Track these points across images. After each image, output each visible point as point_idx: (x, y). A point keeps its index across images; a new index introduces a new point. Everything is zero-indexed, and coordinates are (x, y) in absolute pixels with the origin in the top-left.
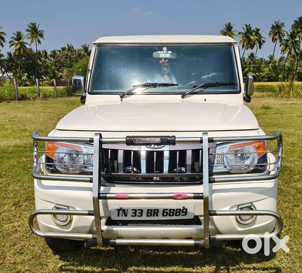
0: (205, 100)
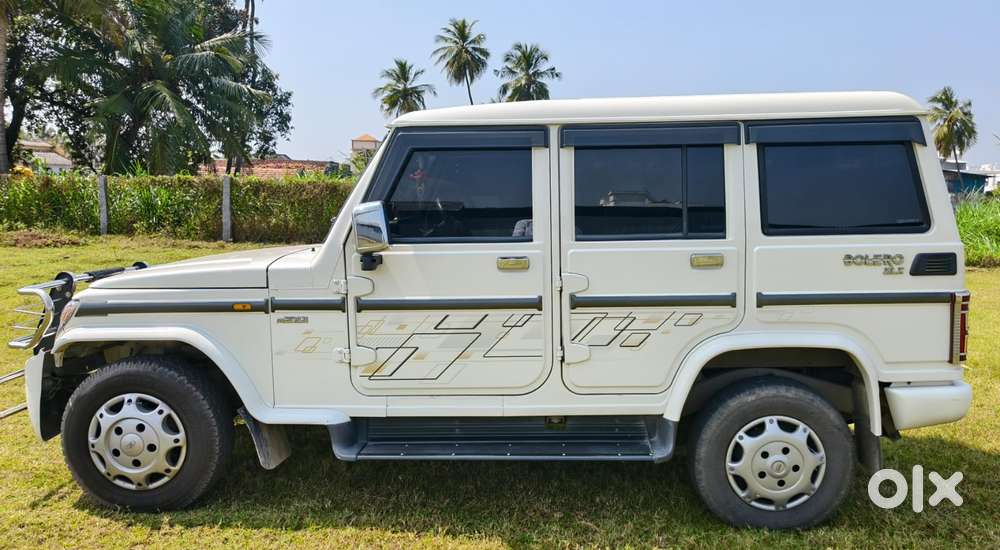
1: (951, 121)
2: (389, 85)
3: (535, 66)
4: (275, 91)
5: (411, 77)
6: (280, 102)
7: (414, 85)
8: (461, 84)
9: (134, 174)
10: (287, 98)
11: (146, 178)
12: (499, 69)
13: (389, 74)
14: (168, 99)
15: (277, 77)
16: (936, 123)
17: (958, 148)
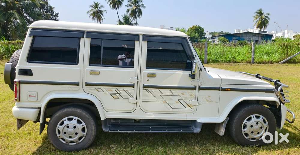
1: (261, 19)
2: (92, 10)
3: (137, 3)
4: (53, 12)
5: (99, 7)
6: (55, 16)
7: (100, 9)
8: (115, 9)
9: (3, 41)
10: (57, 15)
11: (7, 42)
12: (126, 5)
13: (92, 6)
14: (17, 15)
15: (54, 8)
16: (257, 20)
17: (264, 27)
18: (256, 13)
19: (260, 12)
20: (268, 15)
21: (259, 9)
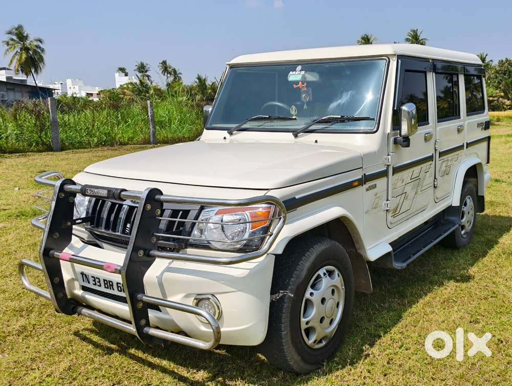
0: (316, 142)
1: (25, 50)
16: (15, 51)
17: (33, 71)
18: (10, 33)
19: (20, 33)
20: (39, 43)
21: (16, 26)
